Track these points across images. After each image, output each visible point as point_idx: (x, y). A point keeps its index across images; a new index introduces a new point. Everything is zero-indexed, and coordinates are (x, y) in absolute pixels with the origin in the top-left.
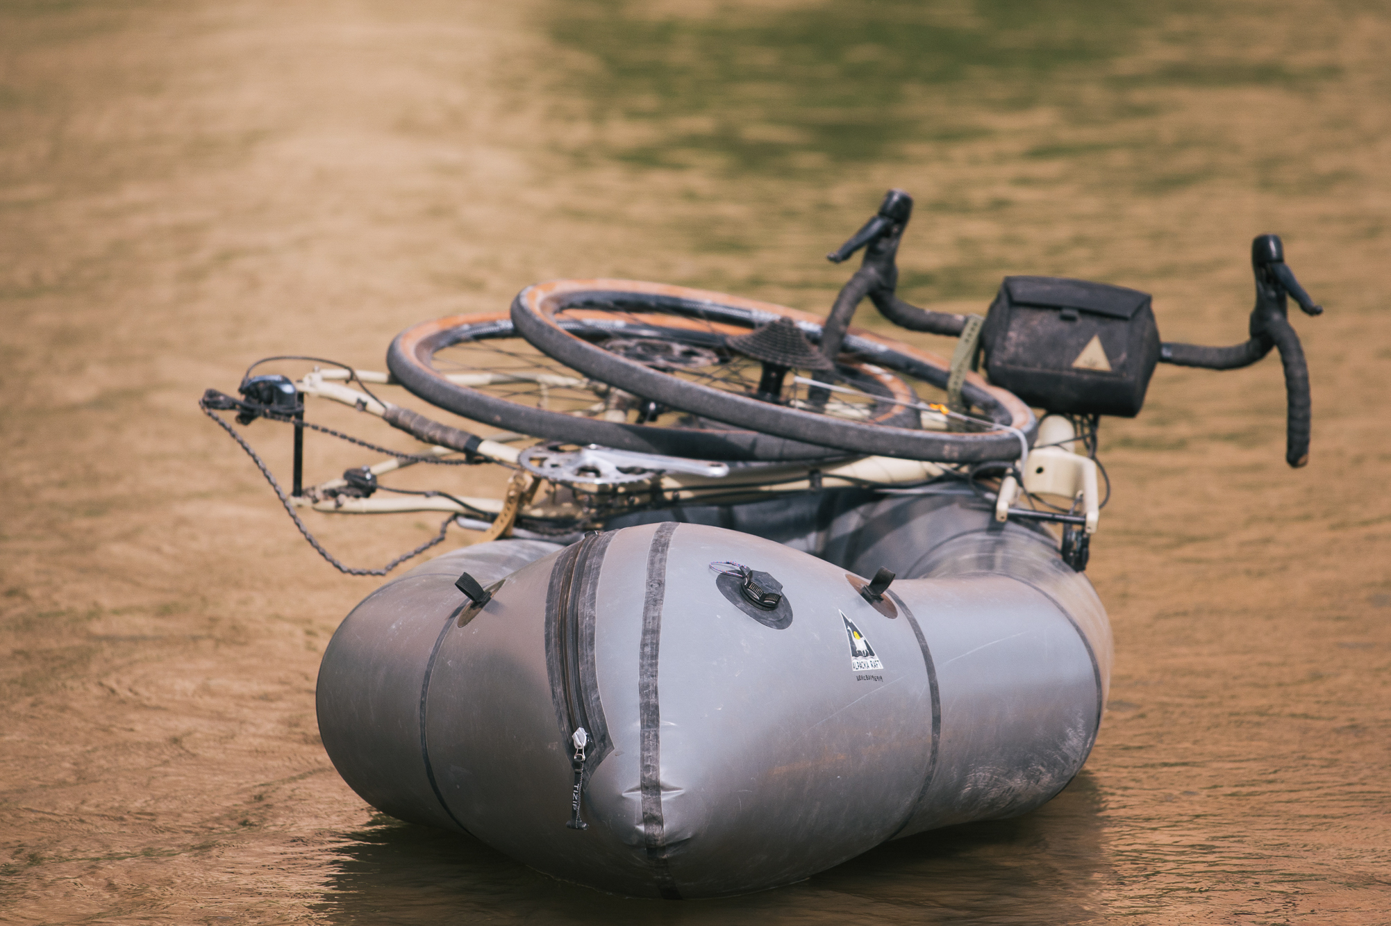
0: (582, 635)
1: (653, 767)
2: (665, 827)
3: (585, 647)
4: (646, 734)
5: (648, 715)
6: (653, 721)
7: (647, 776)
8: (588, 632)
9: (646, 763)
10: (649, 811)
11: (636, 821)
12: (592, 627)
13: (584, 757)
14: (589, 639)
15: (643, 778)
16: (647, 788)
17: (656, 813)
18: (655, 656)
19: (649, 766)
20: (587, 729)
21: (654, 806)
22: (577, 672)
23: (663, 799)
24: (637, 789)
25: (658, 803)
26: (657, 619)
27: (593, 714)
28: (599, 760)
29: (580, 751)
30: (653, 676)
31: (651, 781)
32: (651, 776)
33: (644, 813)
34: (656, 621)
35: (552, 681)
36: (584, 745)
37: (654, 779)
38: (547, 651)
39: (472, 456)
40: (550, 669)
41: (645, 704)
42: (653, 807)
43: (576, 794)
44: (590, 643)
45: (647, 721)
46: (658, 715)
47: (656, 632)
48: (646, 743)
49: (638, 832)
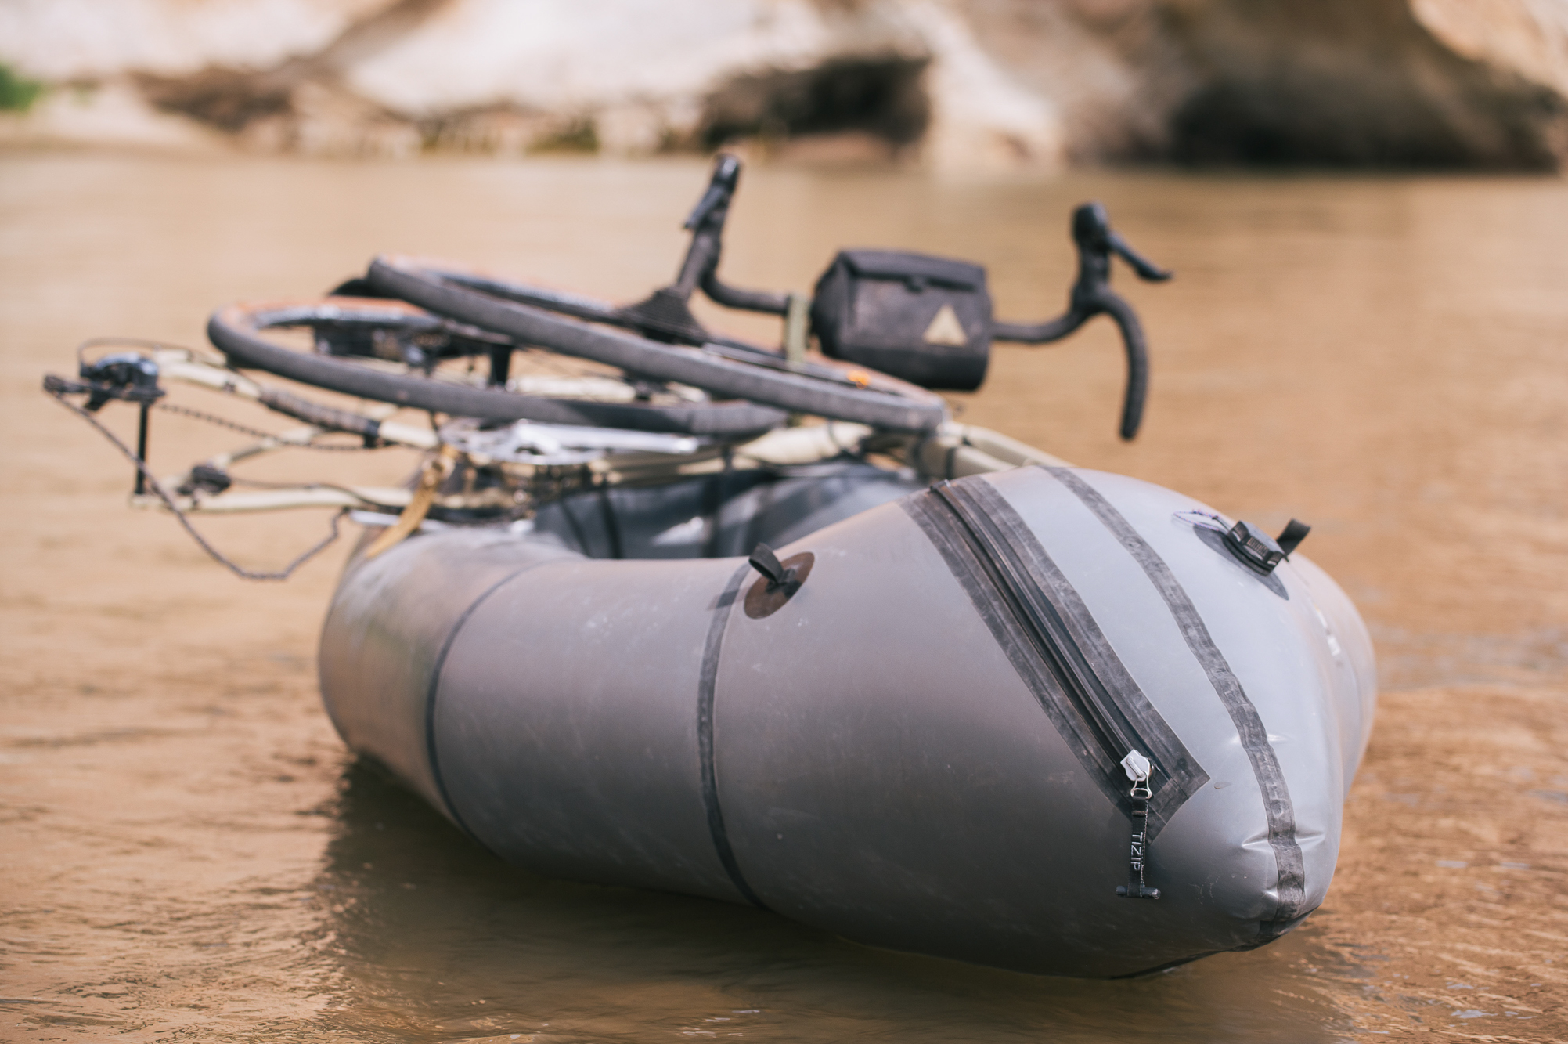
0: (1068, 618)
1: (1284, 803)
2: (1305, 890)
3: (1083, 634)
4: (1258, 755)
5: (1248, 726)
6: (1257, 736)
7: (1277, 816)
8: (1076, 612)
9: (1272, 798)
10: (1287, 869)
11: (1266, 885)
12: (1079, 604)
13: (1150, 792)
14: (1083, 623)
15: (1272, 820)
16: (1276, 834)
17: (1296, 871)
18: (1208, 642)
19: (1277, 802)
20: (1146, 751)
21: (1293, 861)
22: (1085, 669)
23: (1304, 849)
24: (1264, 837)
25: (1298, 856)
26: (1176, 588)
27: (1148, 730)
28: (1183, 796)
29: (1142, 784)
30: (1224, 670)
31: (1284, 824)
32: (1283, 816)
33: (1281, 872)
34: (1179, 592)
35: (1034, 685)
36: (1148, 774)
37: (1287, 820)
38: (1004, 644)
39: (371, 439)
40: (1024, 669)
41: (1238, 711)
42: (1293, 863)
43: (1137, 847)
44: (1089, 627)
45: (1249, 736)
46: (1262, 726)
47: (1188, 607)
48: (1262, 768)
49: (1269, 901)
